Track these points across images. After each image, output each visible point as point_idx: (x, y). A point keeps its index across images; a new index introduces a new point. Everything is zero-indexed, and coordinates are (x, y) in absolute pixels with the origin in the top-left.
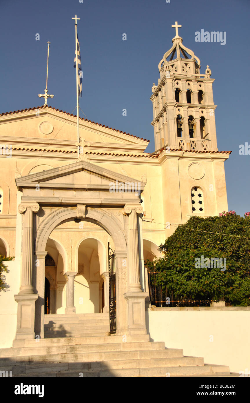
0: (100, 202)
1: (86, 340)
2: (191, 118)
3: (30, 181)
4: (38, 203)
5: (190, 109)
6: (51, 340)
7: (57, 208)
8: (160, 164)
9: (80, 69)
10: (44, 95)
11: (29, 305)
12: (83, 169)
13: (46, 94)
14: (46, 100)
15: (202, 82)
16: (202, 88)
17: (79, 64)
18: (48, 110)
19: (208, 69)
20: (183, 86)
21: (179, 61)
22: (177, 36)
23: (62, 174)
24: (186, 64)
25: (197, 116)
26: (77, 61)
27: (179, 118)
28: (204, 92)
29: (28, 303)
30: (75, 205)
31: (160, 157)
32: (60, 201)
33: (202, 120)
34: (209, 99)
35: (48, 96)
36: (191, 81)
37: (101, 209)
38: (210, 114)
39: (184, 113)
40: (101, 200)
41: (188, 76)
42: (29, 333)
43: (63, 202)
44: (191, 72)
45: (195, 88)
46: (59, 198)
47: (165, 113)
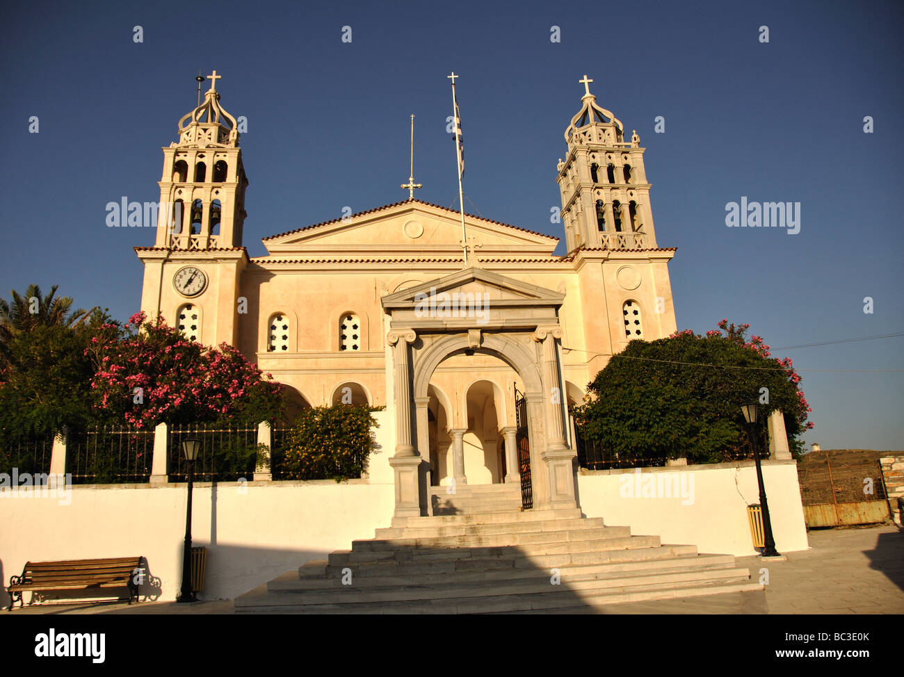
0: (501, 325)
2: (616, 204)
3: (400, 300)
4: (413, 329)
5: (614, 191)
6: (443, 518)
7: (441, 336)
8: (576, 270)
9: (461, 141)
10: (409, 186)
11: (411, 471)
12: (473, 279)
13: (411, 183)
14: (411, 192)
15: (628, 153)
16: (629, 162)
17: (459, 135)
18: (415, 205)
19: (635, 135)
20: (600, 159)
21: (594, 127)
22: (588, 94)
23: (444, 288)
24: (604, 130)
25: (624, 200)
26: (457, 131)
27: (599, 204)
28: (632, 166)
29: (408, 468)
30: (465, 331)
31: (576, 261)
32: (444, 326)
33: (633, 205)
34: (639, 177)
35: (415, 186)
36: (612, 152)
37: (502, 335)
38: (643, 198)
39: (606, 196)
40: (502, 322)
41: (607, 146)
42: (412, 509)
43: (448, 326)
44: (611, 140)
45: (618, 161)
46: (442, 321)
47: (578, 199)
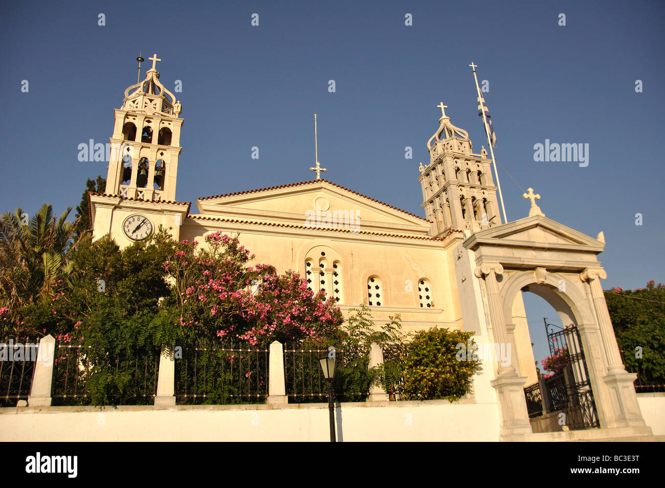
1: (588, 433)
2: (474, 199)
3: (489, 236)
4: (501, 263)
5: (472, 189)
6: (552, 434)
7: (515, 271)
8: (444, 247)
10: (316, 169)
11: (518, 391)
12: (537, 225)
13: (319, 167)
14: (319, 174)
15: (480, 162)
16: (481, 169)
19: (483, 150)
20: (461, 164)
21: (455, 140)
22: (444, 116)
24: (461, 144)
25: (479, 197)
27: (462, 198)
28: (483, 173)
29: (515, 388)
32: (522, 263)
33: (485, 200)
34: (488, 181)
35: (321, 169)
36: (469, 160)
37: (558, 274)
38: (491, 196)
39: (467, 193)
40: (563, 262)
41: (466, 155)
42: (524, 426)
43: (525, 263)
44: (468, 153)
45: (474, 167)
46: (520, 258)
47: (444, 194)
